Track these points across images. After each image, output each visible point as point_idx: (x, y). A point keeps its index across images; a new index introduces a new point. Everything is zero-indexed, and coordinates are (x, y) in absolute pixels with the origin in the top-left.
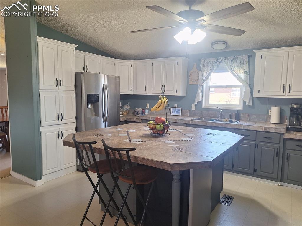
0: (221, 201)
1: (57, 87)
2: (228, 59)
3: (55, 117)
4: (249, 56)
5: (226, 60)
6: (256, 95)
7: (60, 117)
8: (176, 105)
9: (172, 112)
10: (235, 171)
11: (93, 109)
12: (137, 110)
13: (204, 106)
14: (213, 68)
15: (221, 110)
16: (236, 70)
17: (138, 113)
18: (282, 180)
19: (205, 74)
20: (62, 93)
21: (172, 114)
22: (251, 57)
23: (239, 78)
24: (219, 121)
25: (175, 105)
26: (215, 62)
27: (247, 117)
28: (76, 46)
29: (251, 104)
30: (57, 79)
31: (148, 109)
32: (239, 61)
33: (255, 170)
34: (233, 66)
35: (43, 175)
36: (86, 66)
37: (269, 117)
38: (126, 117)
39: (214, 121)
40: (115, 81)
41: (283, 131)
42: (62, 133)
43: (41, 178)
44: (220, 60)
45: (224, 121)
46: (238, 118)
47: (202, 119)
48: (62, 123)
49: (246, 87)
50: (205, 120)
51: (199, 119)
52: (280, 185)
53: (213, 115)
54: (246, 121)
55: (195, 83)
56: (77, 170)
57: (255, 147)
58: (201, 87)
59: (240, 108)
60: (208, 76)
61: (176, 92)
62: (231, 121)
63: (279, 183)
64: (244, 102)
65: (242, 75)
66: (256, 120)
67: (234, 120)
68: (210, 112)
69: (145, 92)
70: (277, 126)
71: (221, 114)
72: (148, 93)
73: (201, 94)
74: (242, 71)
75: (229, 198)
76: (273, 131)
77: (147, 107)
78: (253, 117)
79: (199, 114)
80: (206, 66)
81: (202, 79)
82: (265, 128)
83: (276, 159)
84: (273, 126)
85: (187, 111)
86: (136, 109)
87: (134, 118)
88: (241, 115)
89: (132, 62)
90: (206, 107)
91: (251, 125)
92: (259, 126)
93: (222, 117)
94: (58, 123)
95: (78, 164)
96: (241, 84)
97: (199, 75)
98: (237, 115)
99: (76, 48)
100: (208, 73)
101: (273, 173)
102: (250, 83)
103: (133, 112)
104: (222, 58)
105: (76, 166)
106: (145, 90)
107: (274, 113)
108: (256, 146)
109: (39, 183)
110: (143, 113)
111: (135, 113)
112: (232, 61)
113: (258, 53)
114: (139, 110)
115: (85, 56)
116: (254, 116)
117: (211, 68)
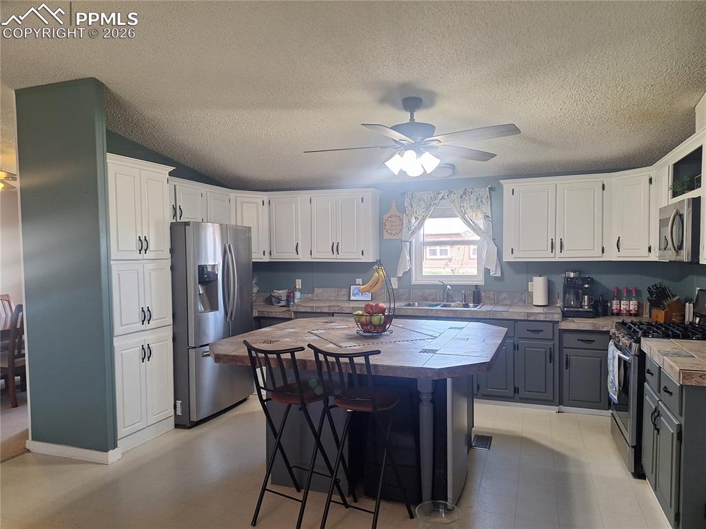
0: (473, 445)
1: (140, 253)
2: (454, 194)
3: (137, 316)
4: (491, 189)
5: (452, 194)
6: (507, 258)
7: (146, 316)
8: (359, 281)
9: (354, 295)
10: (483, 395)
11: (205, 295)
12: (276, 294)
13: (414, 282)
14: (428, 209)
15: (448, 287)
16: (470, 214)
17: (279, 300)
18: (561, 403)
19: (413, 220)
20: (150, 266)
21: (352, 298)
22: (494, 189)
23: (475, 228)
24: (444, 306)
25: (357, 280)
26: (431, 198)
27: (492, 296)
28: (171, 169)
29: (499, 274)
30: (140, 237)
31: (300, 290)
32: (473, 197)
33: (516, 390)
34: (463, 207)
35: (119, 438)
36: (178, 208)
37: (531, 295)
38: (259, 310)
39: (438, 307)
40: (236, 238)
41: (557, 317)
42: (149, 347)
43: (115, 446)
44: (441, 196)
45: (454, 307)
46: (477, 300)
47: (414, 305)
48: (149, 326)
49: (488, 244)
50: (419, 305)
51: (409, 305)
52: (559, 412)
53: (432, 297)
54: (491, 304)
55: (395, 237)
56: (177, 426)
57: (515, 349)
58: (408, 243)
59: (480, 281)
60: (421, 224)
61: (363, 254)
62: (466, 306)
63: (557, 408)
64: (487, 271)
65: (481, 223)
66: (508, 302)
67: (471, 305)
68: (428, 291)
69: (297, 257)
70: (546, 310)
71: (448, 295)
72: (303, 257)
73: (408, 258)
74: (480, 216)
75: (485, 440)
76: (542, 318)
77: (297, 287)
78: (503, 297)
79: (405, 296)
80: (414, 205)
81: (409, 230)
82: (529, 314)
83: (550, 365)
84: (540, 310)
85: (383, 290)
86: (275, 291)
87: (276, 311)
88: (483, 294)
89: (265, 196)
90: (417, 283)
91: (505, 310)
92: (518, 312)
93: (450, 300)
94: (143, 327)
95: (179, 413)
96: (477, 238)
97: (402, 221)
98: (477, 296)
99: (171, 174)
100: (420, 218)
101: (545, 392)
102: (497, 239)
103: (265, 298)
104: (443, 191)
105: (173, 416)
106: (295, 252)
107: (538, 286)
108: (516, 347)
109: (113, 456)
110: (290, 297)
111: (269, 301)
112: (461, 197)
113: (508, 185)
114: (282, 293)
115: (177, 186)
116: (504, 295)
117: (424, 210)
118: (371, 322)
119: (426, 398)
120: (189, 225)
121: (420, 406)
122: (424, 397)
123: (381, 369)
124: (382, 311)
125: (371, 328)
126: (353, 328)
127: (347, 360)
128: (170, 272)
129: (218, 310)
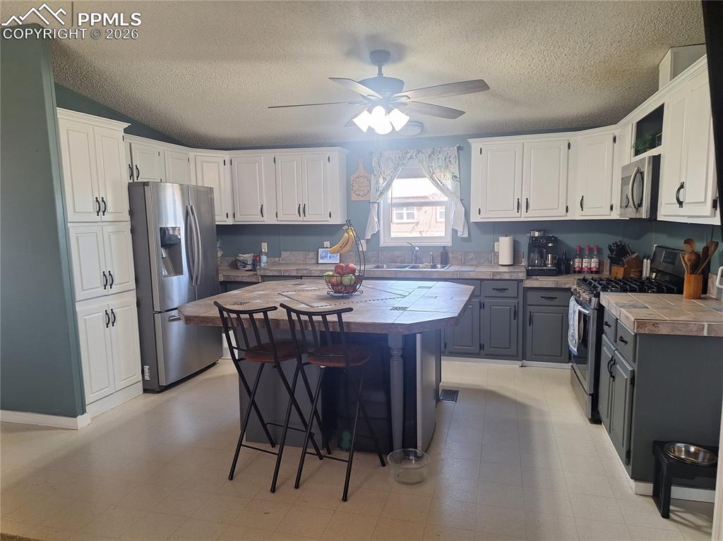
0: (441, 398)
1: (98, 215)
2: (422, 153)
3: (99, 281)
4: (459, 149)
5: (420, 154)
6: (475, 218)
7: (108, 280)
8: (327, 244)
9: (322, 258)
10: (450, 353)
11: (168, 258)
12: (241, 258)
13: (382, 244)
14: (396, 169)
15: (417, 248)
16: (438, 174)
17: (245, 264)
18: (524, 358)
19: (381, 181)
20: (109, 228)
21: (320, 261)
22: (463, 149)
23: (442, 188)
24: (413, 267)
25: (325, 243)
26: (399, 158)
27: (460, 257)
28: (126, 125)
29: (466, 235)
30: (97, 198)
31: (266, 254)
32: (441, 156)
33: (482, 347)
34: (432, 166)
35: (87, 403)
36: (135, 167)
37: (496, 255)
38: (225, 274)
39: (407, 269)
40: (199, 200)
41: (522, 276)
42: (112, 312)
43: (84, 412)
44: (409, 155)
45: (422, 268)
46: (445, 261)
47: (382, 267)
48: (112, 291)
49: (456, 204)
50: (388, 267)
51: (378, 267)
52: (522, 366)
53: (400, 259)
54: (459, 265)
55: (363, 199)
56: (145, 391)
57: (481, 308)
58: (376, 205)
59: (448, 242)
60: (389, 185)
61: (330, 216)
62: (434, 267)
63: (520, 363)
64: (455, 232)
65: (449, 183)
66: (475, 262)
67: (439, 266)
68: (396, 253)
69: (261, 219)
70: (511, 269)
71: (416, 257)
72: (269, 219)
73: (376, 220)
74: (449, 176)
75: (452, 394)
76: (507, 276)
77: (263, 250)
78: (470, 257)
79: (374, 259)
80: (382, 165)
81: (377, 191)
82: (494, 273)
83: (514, 322)
84: (506, 269)
85: (351, 253)
86: (240, 255)
87: (242, 275)
88: (450, 255)
89: (226, 155)
90: (385, 245)
91: (472, 270)
92: (484, 271)
93: (418, 261)
94: (105, 292)
95: (147, 378)
96: (446, 199)
97: (370, 182)
98: (444, 257)
99: (126, 131)
100: (388, 178)
101: (509, 348)
102: (465, 201)
103: (230, 262)
104: (411, 151)
105: (141, 382)
106: (260, 213)
107: (504, 247)
108: (482, 306)
109: (82, 421)
110: (256, 262)
111: (235, 265)
112: (430, 156)
113: (475, 144)
114: (248, 257)
115: (132, 144)
116: (471, 255)
117: (392, 170)
118: (341, 283)
119: (396, 353)
120: (148, 185)
121: (391, 361)
122: (394, 353)
123: (353, 326)
124: (353, 271)
125: (341, 289)
126: (323, 288)
127: (319, 318)
128: (131, 235)
129: (182, 274)
